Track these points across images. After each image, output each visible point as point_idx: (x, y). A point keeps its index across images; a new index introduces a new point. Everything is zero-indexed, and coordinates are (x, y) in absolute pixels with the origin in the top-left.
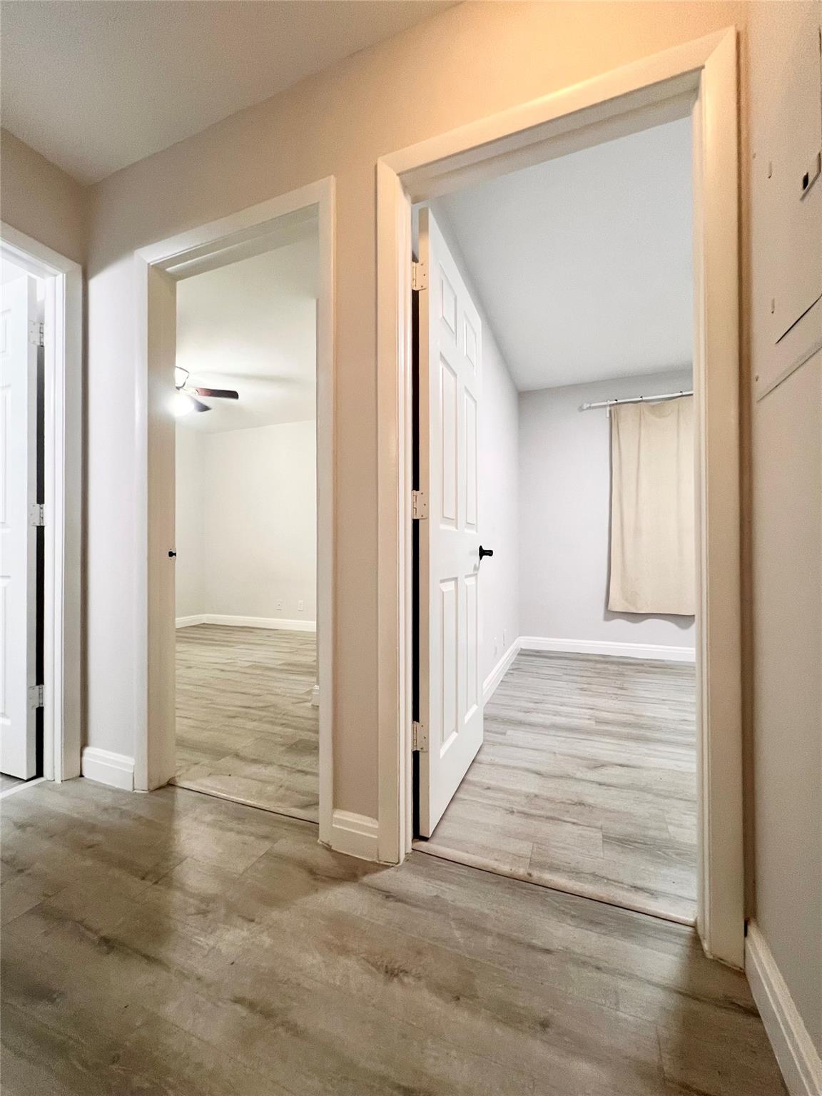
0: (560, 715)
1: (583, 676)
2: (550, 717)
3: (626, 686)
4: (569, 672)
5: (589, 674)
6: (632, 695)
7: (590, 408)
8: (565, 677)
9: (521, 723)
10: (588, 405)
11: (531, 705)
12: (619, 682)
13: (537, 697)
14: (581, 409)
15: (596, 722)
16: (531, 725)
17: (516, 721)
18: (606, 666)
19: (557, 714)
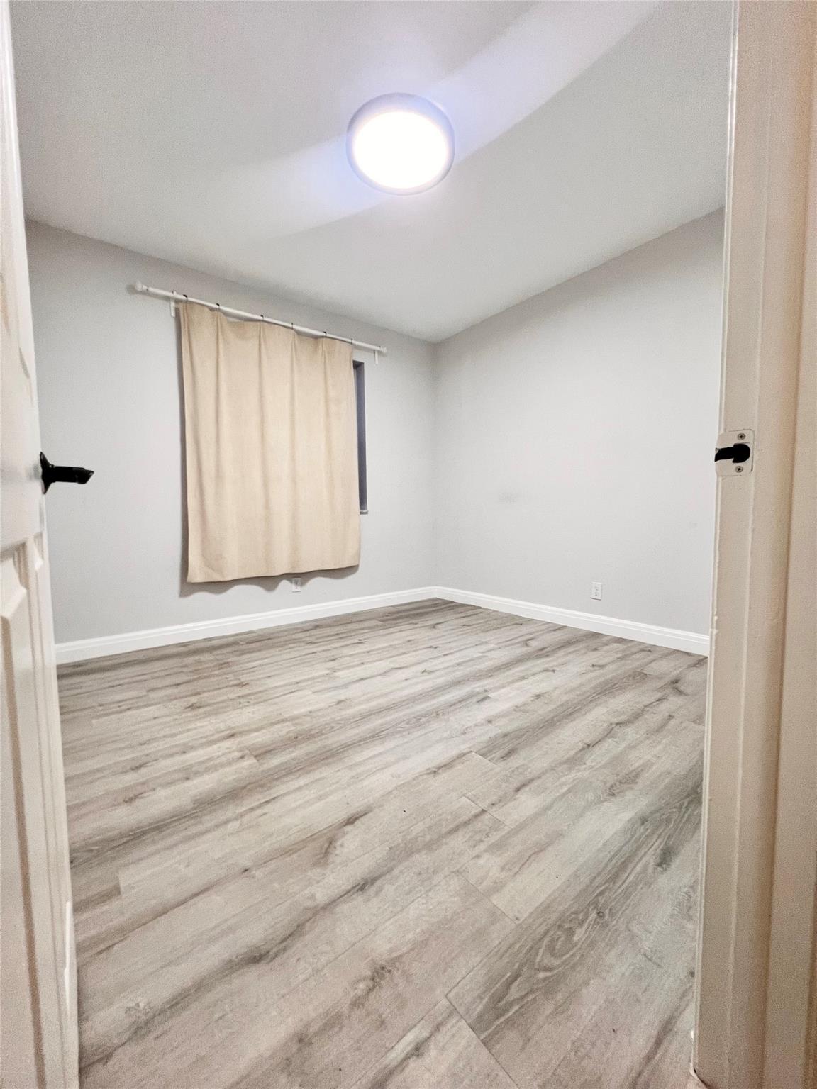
0: (197, 774)
1: (178, 685)
2: (179, 787)
3: (243, 679)
4: (153, 684)
5: (186, 678)
6: (261, 689)
7: (146, 293)
8: (152, 695)
9: (135, 837)
10: (145, 288)
11: (130, 779)
12: (231, 676)
13: (128, 756)
14: (132, 289)
15: (255, 757)
16: (159, 827)
17: (121, 835)
18: (197, 658)
19: (188, 774)
